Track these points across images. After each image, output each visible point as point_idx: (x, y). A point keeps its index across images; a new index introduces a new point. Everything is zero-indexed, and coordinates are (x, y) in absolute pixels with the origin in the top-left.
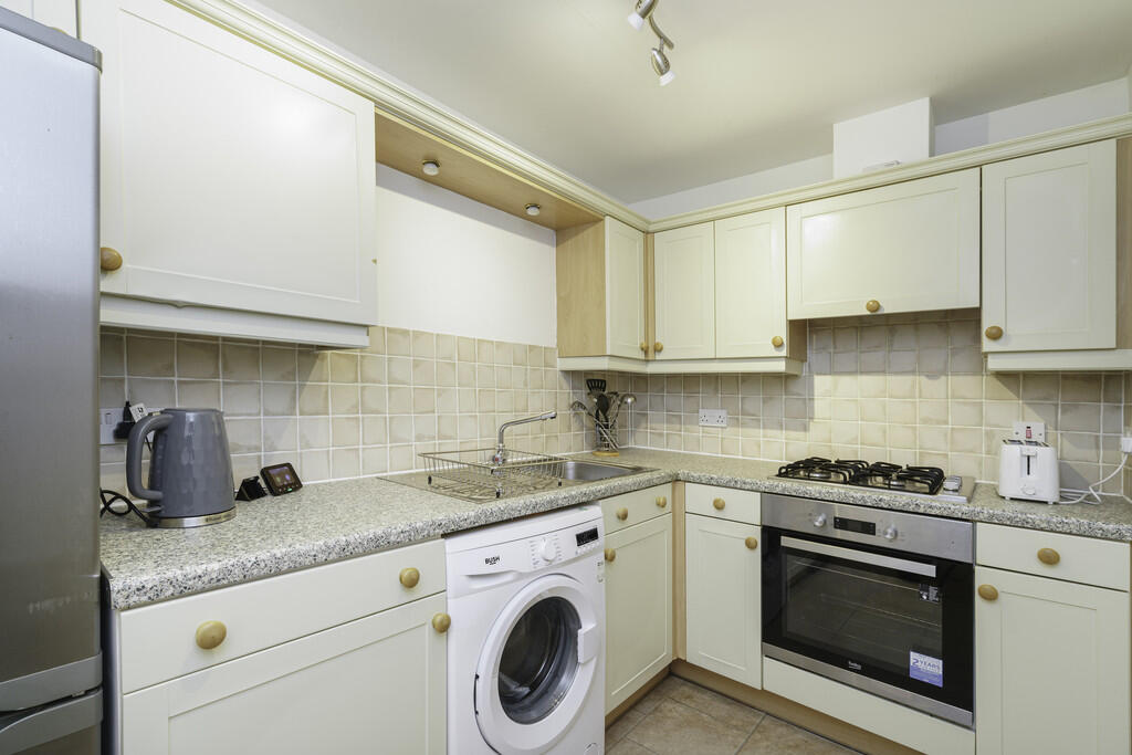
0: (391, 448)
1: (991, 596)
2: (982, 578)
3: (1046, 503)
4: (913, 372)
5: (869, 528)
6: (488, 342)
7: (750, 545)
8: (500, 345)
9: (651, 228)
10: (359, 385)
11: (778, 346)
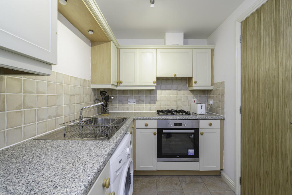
0: (38, 124)
1: (202, 134)
2: (201, 131)
3: (204, 114)
4: (176, 90)
5: (181, 124)
6: (73, 77)
7: (155, 134)
8: (77, 78)
9: (119, 47)
10: (23, 94)
11: (154, 83)
